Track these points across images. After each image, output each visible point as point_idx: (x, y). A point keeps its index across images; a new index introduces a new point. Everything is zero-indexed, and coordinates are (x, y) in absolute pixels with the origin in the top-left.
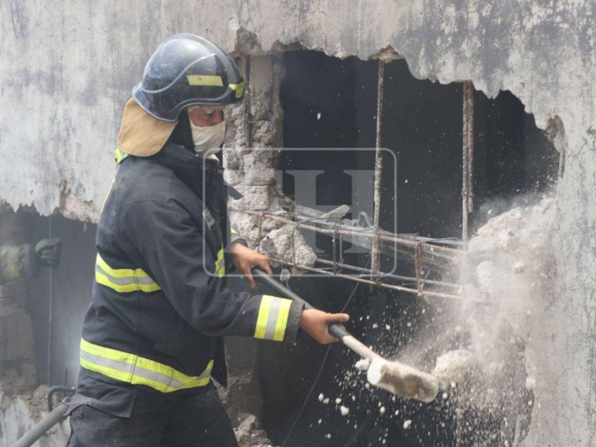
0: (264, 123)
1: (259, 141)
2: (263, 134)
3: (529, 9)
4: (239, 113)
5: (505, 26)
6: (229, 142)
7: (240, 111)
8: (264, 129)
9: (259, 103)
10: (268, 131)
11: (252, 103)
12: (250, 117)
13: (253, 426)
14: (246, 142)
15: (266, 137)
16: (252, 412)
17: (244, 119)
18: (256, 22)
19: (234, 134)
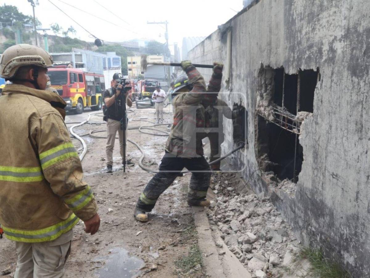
3: (306, 52)
4: (263, 83)
5: (301, 57)
8: (269, 87)
9: (268, 81)
10: (270, 87)
11: (266, 81)
12: (266, 84)
13: (266, 156)
14: (265, 90)
15: (270, 89)
16: (266, 153)
18: (263, 61)
19: (262, 88)
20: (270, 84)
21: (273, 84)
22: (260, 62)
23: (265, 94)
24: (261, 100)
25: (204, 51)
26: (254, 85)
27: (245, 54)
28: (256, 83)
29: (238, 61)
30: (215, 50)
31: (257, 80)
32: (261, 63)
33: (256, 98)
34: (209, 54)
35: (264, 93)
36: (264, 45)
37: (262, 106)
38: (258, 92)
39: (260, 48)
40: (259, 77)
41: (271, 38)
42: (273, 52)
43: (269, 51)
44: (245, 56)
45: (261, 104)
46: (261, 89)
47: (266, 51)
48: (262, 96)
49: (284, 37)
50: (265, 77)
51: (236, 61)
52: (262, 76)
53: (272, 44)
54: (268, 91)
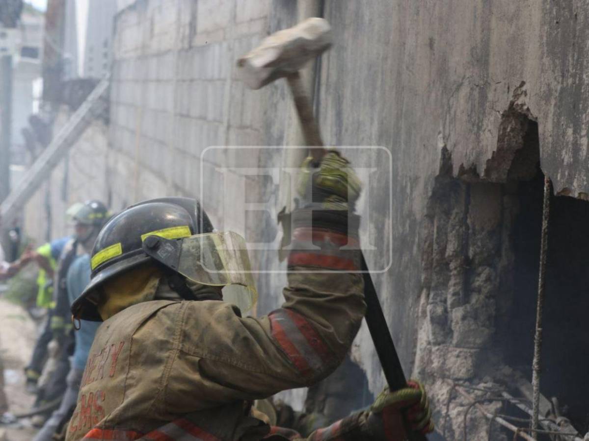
0: (485, 269)
1: (479, 291)
2: (482, 284)
4: (453, 254)
6: (441, 290)
7: (454, 252)
8: (483, 276)
9: (479, 244)
10: (488, 279)
11: (470, 243)
12: (467, 260)
14: (461, 292)
15: (486, 287)
17: (459, 261)
18: (453, 139)
19: (448, 279)
20: (489, 262)
21: (503, 262)
22: (441, 145)
23: (457, 314)
24: (437, 343)
25: (193, 25)
26: (406, 258)
27: (379, 83)
28: (415, 248)
29: (348, 118)
30: (244, 29)
31: (424, 232)
32: (445, 149)
33: (415, 332)
34: (217, 48)
35: (453, 306)
36: (458, 61)
37: (443, 374)
38: (423, 300)
39: (442, 71)
40: (430, 217)
41: (489, 29)
42: (494, 102)
43: (476, 93)
44: (378, 94)
45: (435, 365)
46: (445, 284)
47: (465, 91)
48: (442, 323)
49: (541, 37)
50: (463, 222)
51: (339, 114)
52: (447, 213)
53: (492, 60)
54: (474, 299)
